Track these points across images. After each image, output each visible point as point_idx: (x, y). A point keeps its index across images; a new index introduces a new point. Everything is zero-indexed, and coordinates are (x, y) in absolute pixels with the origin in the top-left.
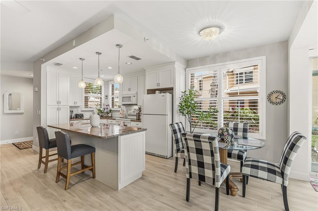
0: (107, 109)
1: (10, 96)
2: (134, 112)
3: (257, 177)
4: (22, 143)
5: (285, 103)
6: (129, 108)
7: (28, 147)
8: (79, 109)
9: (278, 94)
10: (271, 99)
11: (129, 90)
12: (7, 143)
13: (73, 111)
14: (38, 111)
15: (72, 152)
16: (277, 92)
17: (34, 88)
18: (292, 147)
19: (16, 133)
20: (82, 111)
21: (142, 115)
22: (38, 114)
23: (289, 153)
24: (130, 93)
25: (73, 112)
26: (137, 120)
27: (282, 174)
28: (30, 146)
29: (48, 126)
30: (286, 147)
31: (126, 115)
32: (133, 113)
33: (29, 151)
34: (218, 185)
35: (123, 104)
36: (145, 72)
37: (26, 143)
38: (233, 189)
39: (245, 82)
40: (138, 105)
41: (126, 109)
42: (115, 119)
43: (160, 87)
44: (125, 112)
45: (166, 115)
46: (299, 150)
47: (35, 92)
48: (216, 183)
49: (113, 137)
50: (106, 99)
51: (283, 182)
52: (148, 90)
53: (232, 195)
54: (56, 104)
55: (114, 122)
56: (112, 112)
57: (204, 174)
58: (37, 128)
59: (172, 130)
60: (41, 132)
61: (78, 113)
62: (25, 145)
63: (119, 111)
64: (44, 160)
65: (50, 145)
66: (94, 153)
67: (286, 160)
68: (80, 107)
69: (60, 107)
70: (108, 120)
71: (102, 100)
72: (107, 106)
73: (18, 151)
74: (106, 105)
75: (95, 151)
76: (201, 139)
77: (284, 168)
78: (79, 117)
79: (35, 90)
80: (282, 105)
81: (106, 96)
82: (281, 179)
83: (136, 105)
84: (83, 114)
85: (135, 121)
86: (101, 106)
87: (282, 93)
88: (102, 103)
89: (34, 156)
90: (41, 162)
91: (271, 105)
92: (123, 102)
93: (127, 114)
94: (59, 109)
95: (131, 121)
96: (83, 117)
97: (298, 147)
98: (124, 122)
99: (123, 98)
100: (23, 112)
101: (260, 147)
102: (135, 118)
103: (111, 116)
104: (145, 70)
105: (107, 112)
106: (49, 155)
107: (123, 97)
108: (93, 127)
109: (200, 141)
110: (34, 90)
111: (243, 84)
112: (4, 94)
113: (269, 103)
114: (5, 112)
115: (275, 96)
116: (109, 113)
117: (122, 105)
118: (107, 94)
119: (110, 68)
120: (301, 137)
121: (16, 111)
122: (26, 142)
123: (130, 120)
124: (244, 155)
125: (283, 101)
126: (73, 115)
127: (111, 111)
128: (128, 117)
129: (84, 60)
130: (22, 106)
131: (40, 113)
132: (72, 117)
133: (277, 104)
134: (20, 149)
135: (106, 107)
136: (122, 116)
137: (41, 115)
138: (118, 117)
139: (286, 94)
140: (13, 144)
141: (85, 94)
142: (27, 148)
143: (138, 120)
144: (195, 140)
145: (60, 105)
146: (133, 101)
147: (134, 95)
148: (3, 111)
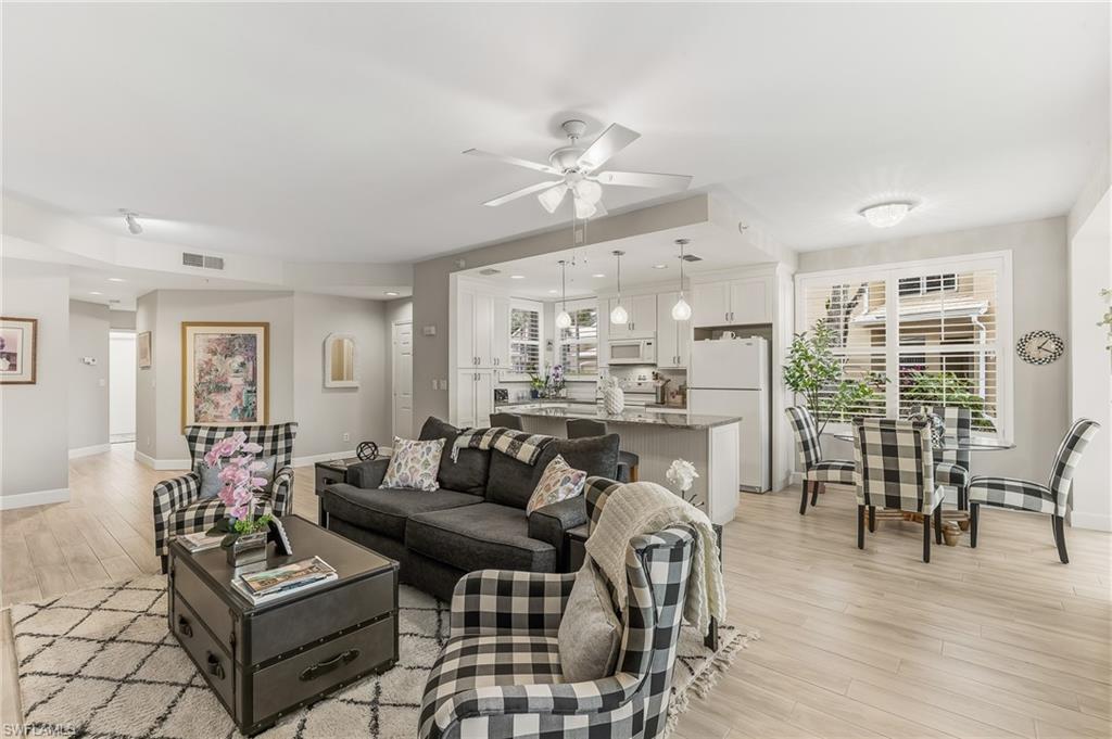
0: (556, 376)
2: (640, 384)
3: (1002, 505)
5: (1060, 360)
6: (622, 373)
9: (1044, 339)
10: (1027, 350)
11: (632, 327)
16: (1041, 334)
18: (1074, 443)
20: (500, 382)
21: (688, 390)
23: (1066, 455)
24: (635, 334)
27: (1054, 496)
30: (1062, 446)
34: (929, 510)
35: (611, 365)
36: (689, 283)
38: (950, 532)
39: (928, 291)
40: (659, 365)
43: (735, 323)
45: (758, 390)
46: (1086, 448)
48: (925, 507)
50: (549, 349)
51: (1056, 510)
52: (695, 329)
53: (948, 543)
54: (471, 365)
57: (899, 493)
59: (792, 423)
67: (1061, 469)
68: (497, 372)
69: (478, 371)
71: (539, 352)
72: (556, 368)
74: (553, 366)
76: (897, 427)
77: (1056, 482)
80: (1055, 365)
81: (550, 343)
82: (1053, 504)
83: (654, 365)
87: (1052, 336)
88: (541, 362)
91: (1028, 365)
92: (612, 357)
94: (477, 377)
96: (508, 398)
97: (1085, 441)
99: (615, 349)
100: (358, 385)
101: (1007, 448)
105: (556, 386)
107: (614, 347)
109: (894, 431)
111: (920, 295)
112: (324, 342)
113: (1020, 360)
114: (327, 385)
115: (1035, 343)
118: (550, 338)
120: (1090, 423)
124: (966, 474)
125: (1055, 356)
131: (442, 386)
133: (1040, 362)
137: (448, 390)
139: (1063, 340)
144: (882, 430)
145: (479, 366)
146: (647, 355)
147: (649, 341)
148: (324, 385)
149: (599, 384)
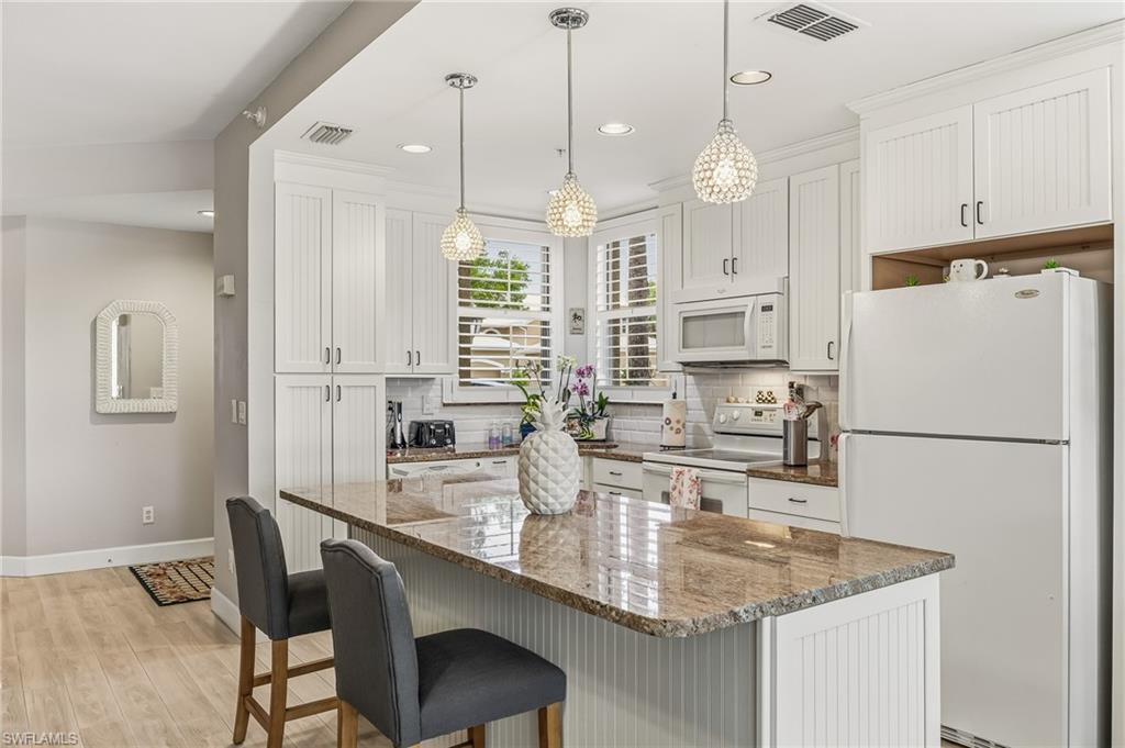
0: (584, 392)
1: (123, 328)
2: (758, 413)
4: (171, 572)
6: (720, 386)
7: (191, 593)
8: (434, 394)
11: (731, 267)
12: (110, 565)
13: (400, 405)
14: (234, 402)
15: (422, 696)
17: (217, 277)
19: (145, 515)
20: (444, 405)
21: (843, 437)
22: (235, 420)
24: (732, 285)
25: (400, 411)
26: (786, 466)
28: (203, 589)
29: (284, 495)
31: (698, 430)
32: (747, 422)
33: (197, 620)
35: (686, 364)
36: (858, 138)
37: (184, 571)
40: (793, 366)
41: (703, 395)
42: (640, 460)
43: (985, 233)
44: (697, 415)
45: (1057, 443)
47: (223, 299)
49: (729, 622)
50: (577, 331)
52: (876, 258)
55: (632, 474)
56: (608, 409)
58: (229, 503)
60: (251, 527)
61: (429, 418)
62: (180, 580)
63: (662, 405)
64: (263, 695)
65: (293, 615)
66: (557, 705)
68: (438, 381)
69: (338, 380)
70: (595, 460)
71: (552, 337)
72: (580, 373)
73: (150, 617)
74: (575, 367)
75: (561, 696)
78: (430, 438)
79: (222, 287)
81: (576, 317)
83: (781, 364)
84: (451, 424)
85: (777, 477)
86: (545, 375)
88: (554, 360)
89: (218, 653)
90: (250, 707)
92: (684, 346)
93: (706, 428)
94: (332, 394)
95: (751, 473)
96: (453, 442)
98: (699, 482)
99: (692, 325)
100: (174, 408)
102: (775, 451)
103: (604, 437)
104: (854, 122)
105: (584, 415)
106: (291, 665)
107: (685, 319)
108: (535, 515)
110: (218, 288)
112: (95, 320)
114: (101, 408)
116: (592, 420)
117: (680, 367)
118: (577, 304)
119: (614, 129)
121: (147, 401)
122: (188, 565)
123: (744, 466)
126: (404, 430)
127: (603, 403)
128: (715, 448)
129: (476, 86)
130: (170, 373)
131: (242, 416)
132: (399, 441)
134: (160, 604)
135: (574, 379)
136: (677, 440)
137: (247, 425)
138: (650, 447)
140: (131, 569)
141: (461, 304)
142: (190, 601)
143: (796, 466)
145: (339, 368)
146: (761, 339)
147: (766, 300)
148: (94, 404)
149: (667, 412)
